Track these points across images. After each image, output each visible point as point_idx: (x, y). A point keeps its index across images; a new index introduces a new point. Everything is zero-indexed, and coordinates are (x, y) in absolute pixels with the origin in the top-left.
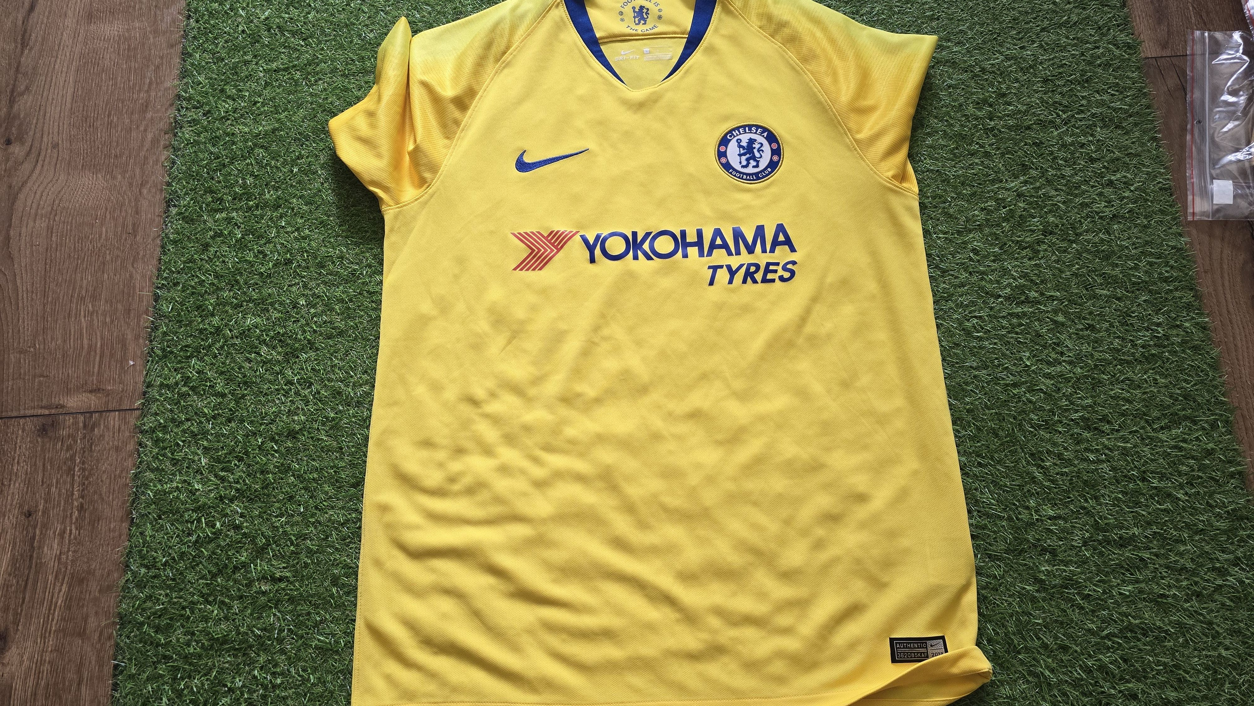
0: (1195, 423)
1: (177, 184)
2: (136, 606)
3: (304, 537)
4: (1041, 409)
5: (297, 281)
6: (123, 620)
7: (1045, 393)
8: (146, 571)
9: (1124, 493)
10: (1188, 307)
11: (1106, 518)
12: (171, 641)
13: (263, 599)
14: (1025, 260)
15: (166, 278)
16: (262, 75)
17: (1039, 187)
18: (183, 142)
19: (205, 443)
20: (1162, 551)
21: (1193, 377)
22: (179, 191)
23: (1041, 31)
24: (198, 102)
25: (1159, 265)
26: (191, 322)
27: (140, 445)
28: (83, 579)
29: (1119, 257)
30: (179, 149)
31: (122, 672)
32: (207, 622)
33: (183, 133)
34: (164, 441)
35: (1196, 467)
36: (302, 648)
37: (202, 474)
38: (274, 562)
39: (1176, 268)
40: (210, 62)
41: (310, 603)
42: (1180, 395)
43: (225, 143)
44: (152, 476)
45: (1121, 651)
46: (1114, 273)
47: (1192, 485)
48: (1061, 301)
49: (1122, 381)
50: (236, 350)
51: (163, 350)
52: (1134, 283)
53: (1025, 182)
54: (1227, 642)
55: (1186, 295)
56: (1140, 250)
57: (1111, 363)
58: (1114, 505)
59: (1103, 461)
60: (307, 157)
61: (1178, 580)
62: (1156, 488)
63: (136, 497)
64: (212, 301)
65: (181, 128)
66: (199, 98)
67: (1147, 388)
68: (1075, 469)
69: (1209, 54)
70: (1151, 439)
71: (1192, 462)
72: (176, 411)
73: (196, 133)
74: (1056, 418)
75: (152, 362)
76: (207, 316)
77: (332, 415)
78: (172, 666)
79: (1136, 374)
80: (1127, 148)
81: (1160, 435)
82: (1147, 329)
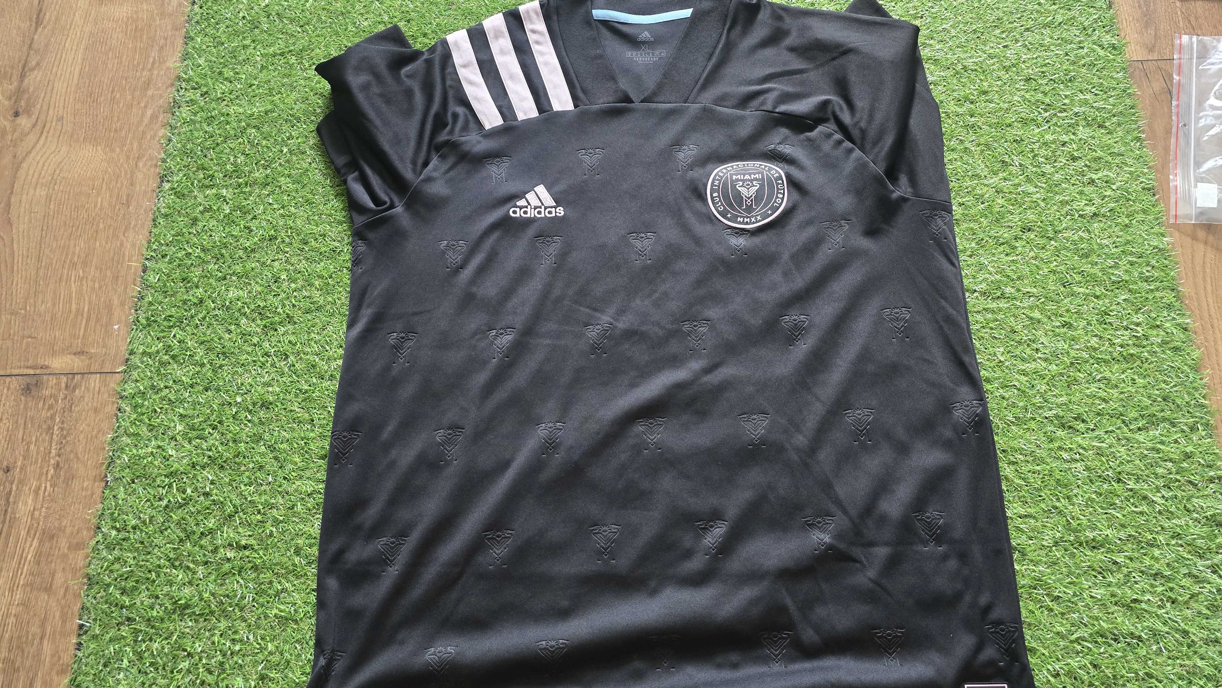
0: (1174, 425)
1: (171, 160)
2: (104, 567)
3: (271, 507)
4: (1014, 405)
5: (280, 257)
6: (92, 581)
7: (1019, 390)
8: (116, 533)
9: (1098, 494)
10: (1169, 307)
11: (1078, 519)
12: (135, 603)
13: (227, 566)
14: (1003, 256)
15: (155, 250)
16: (258, 59)
17: (1019, 185)
18: (180, 121)
19: (181, 411)
20: (1136, 555)
21: (1172, 378)
22: (173, 167)
23: (1025, 31)
24: (197, 83)
25: (1140, 264)
26: (176, 293)
27: (119, 410)
28: (53, 536)
29: (1099, 256)
30: (176, 128)
31: (86, 632)
32: (171, 586)
33: (181, 112)
34: (142, 406)
35: (1174, 470)
36: (262, 616)
37: (176, 440)
38: (240, 530)
39: (1158, 268)
40: (210, 46)
41: (273, 572)
42: (1159, 396)
43: (220, 123)
44: (129, 441)
45: (1091, 656)
46: (1093, 271)
47: (1169, 488)
49: (1099, 381)
50: (217, 320)
51: (148, 319)
52: (1113, 282)
54: (1202, 651)
55: (1167, 295)
56: (1121, 249)
57: (1087, 362)
58: (1087, 506)
59: (1076, 461)
60: (297, 138)
61: (1152, 586)
62: (1131, 490)
64: (197, 274)
65: (179, 108)
66: (198, 80)
67: (1123, 388)
68: (1048, 467)
69: (1197, 58)
70: (1128, 440)
71: (1170, 465)
72: (156, 379)
73: (192, 112)
74: (1029, 416)
75: (137, 329)
76: (191, 288)
77: (306, 387)
78: (135, 629)
79: (1113, 372)
80: (1109, 147)
81: (1137, 436)
82: (1126, 328)
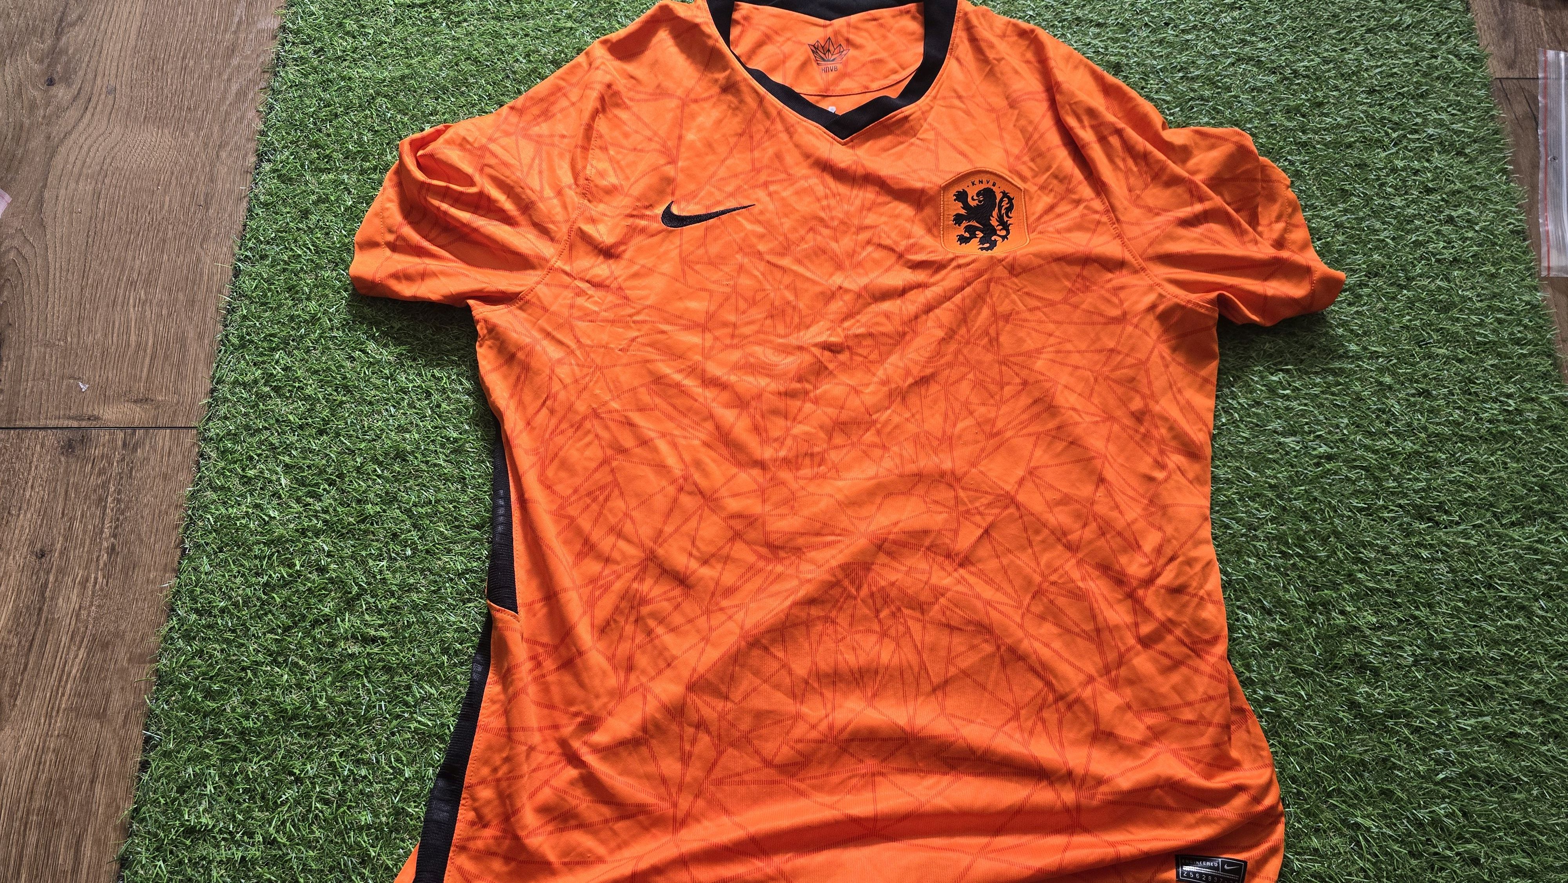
0: (1554, 520)
1: (273, 133)
2: (181, 662)
3: (411, 588)
6: (162, 679)
8: (198, 618)
9: (1466, 602)
10: (1545, 376)
11: (1443, 632)
12: (224, 710)
13: (349, 664)
15: (251, 248)
16: (391, 9)
17: (1362, 219)
18: (286, 84)
19: (287, 459)
20: (1512, 678)
21: (1551, 463)
22: (276, 143)
23: (1366, 33)
24: (309, 36)
25: (1510, 323)
26: (280, 305)
27: (202, 455)
29: (1461, 310)
30: (280, 92)
31: (155, 747)
33: (286, 72)
34: (233, 452)
35: (1554, 575)
36: (396, 731)
37: (280, 497)
38: (367, 617)
39: (1532, 328)
41: (411, 673)
42: (1536, 484)
43: (339, 88)
44: (215, 497)
45: (1460, 801)
46: (1454, 329)
48: (1388, 358)
49: (1464, 463)
50: (336, 344)
51: (241, 338)
52: (1479, 344)
53: (1346, 211)
55: (1543, 362)
56: (1486, 303)
57: (1450, 439)
58: (1451, 616)
59: (1439, 561)
61: (1531, 716)
62: (1505, 598)
63: (192, 521)
64: (308, 282)
65: (284, 66)
66: (310, 32)
67: (1494, 473)
68: (1404, 568)
70: (1499, 536)
71: (1550, 569)
72: (253, 416)
73: (302, 73)
74: (1381, 502)
75: (226, 351)
76: (301, 300)
78: (223, 744)
79: (1479, 454)
80: (1470, 179)
81: (1510, 532)
82: (1495, 400)
